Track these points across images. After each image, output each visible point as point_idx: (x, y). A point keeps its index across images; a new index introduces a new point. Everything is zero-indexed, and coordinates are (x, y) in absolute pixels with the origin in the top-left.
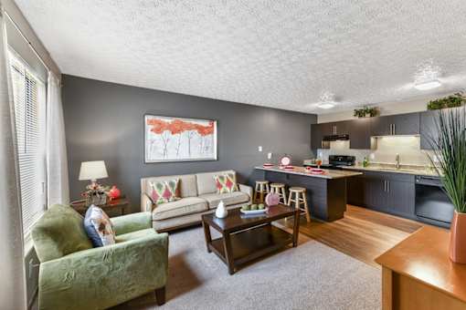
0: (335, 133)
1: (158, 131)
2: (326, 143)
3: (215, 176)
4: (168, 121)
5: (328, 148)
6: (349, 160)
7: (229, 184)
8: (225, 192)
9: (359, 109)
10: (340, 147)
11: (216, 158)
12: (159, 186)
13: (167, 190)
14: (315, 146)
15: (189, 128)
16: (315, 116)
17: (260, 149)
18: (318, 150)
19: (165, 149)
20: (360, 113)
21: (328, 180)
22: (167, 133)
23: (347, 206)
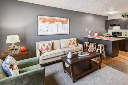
0: (114, 24)
1: (44, 22)
2: (111, 27)
3: (68, 40)
4: (48, 18)
5: (112, 29)
6: (120, 34)
7: (74, 43)
8: (72, 47)
9: (123, 14)
10: (116, 29)
11: (68, 33)
12: (44, 45)
13: (47, 47)
14: (107, 28)
15: (57, 21)
16: (107, 17)
17: (86, 29)
18: (108, 30)
19: (47, 30)
20: (124, 16)
21: (112, 41)
22: (48, 23)
23: (120, 51)
